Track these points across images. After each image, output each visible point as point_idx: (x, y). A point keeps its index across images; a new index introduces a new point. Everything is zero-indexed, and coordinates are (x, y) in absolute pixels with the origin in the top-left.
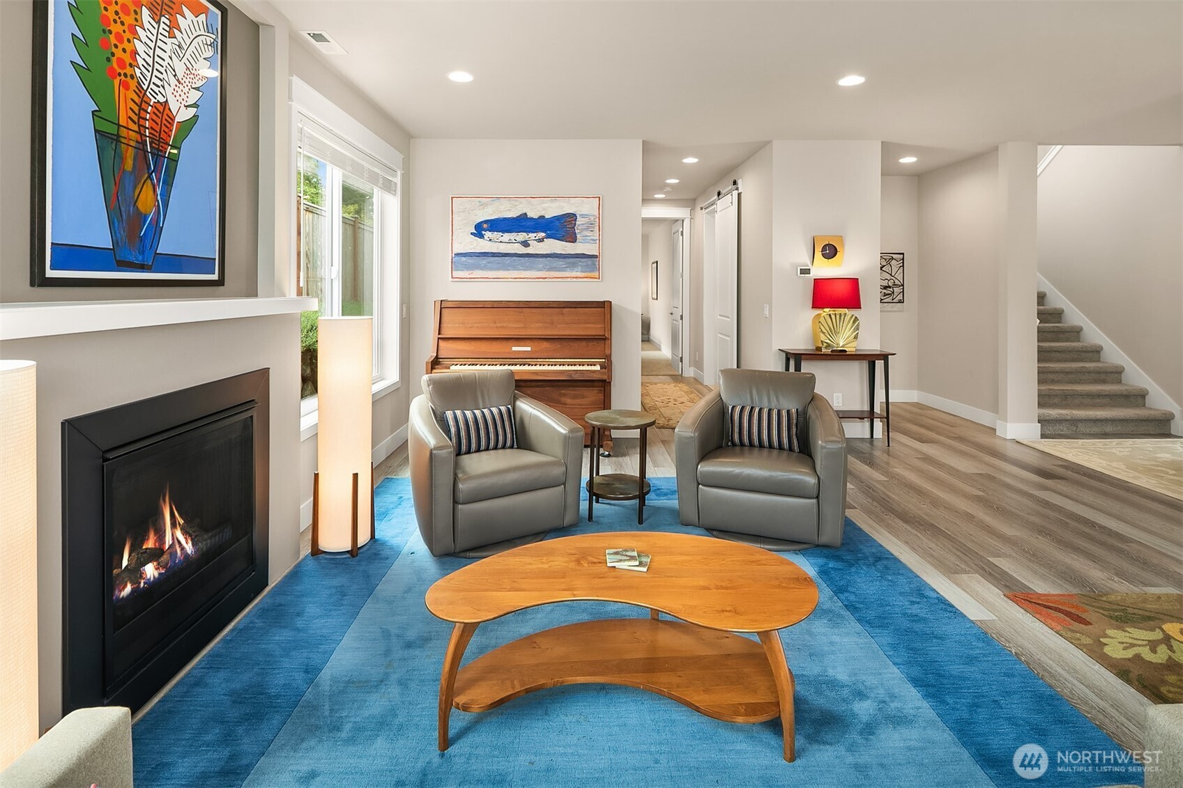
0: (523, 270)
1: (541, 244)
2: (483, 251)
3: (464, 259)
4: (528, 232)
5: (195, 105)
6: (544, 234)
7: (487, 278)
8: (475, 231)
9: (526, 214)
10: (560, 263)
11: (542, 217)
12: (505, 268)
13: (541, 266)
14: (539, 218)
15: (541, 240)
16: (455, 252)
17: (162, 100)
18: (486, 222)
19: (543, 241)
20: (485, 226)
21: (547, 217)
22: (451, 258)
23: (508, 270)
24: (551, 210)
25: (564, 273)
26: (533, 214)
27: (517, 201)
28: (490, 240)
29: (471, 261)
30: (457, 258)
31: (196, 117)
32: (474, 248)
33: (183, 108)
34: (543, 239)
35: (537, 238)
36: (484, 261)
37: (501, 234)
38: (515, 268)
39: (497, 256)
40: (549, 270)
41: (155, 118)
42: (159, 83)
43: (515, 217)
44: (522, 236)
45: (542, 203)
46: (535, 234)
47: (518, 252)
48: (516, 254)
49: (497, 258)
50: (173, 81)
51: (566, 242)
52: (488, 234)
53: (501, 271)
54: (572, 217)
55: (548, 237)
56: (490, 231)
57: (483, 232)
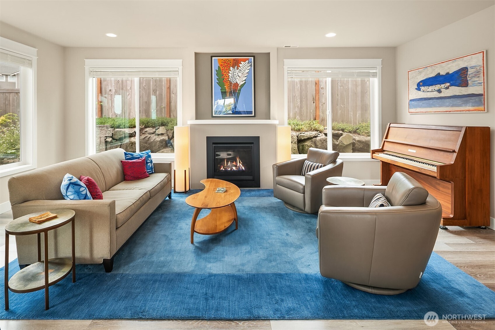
0: (439, 107)
1: (447, 90)
2: (420, 98)
3: (413, 102)
4: (440, 84)
5: (245, 80)
6: (448, 84)
7: (423, 112)
8: (417, 88)
9: (439, 73)
10: (458, 101)
11: (448, 73)
12: (430, 106)
13: (448, 104)
14: (446, 74)
15: (447, 88)
16: (410, 99)
17: (235, 82)
18: (421, 82)
19: (449, 88)
20: (421, 84)
21: (450, 72)
22: (408, 102)
23: (432, 107)
24: (452, 68)
25: (461, 108)
26: (443, 73)
27: (435, 66)
28: (423, 91)
29: (415, 103)
30: (411, 102)
31: (245, 83)
32: (417, 96)
33: (241, 82)
34: (448, 87)
35: (445, 87)
36: (421, 103)
37: (428, 87)
38: (435, 106)
39: (427, 100)
40: (453, 106)
41: (234, 86)
42: (235, 79)
43: (434, 76)
44: (437, 87)
45: (448, 65)
46: (444, 85)
47: (436, 97)
48: (435, 97)
49: (426, 101)
50: (238, 78)
51: (462, 87)
52: (422, 88)
53: (428, 108)
54: (465, 70)
55: (451, 85)
56: (423, 86)
57: (420, 87)
